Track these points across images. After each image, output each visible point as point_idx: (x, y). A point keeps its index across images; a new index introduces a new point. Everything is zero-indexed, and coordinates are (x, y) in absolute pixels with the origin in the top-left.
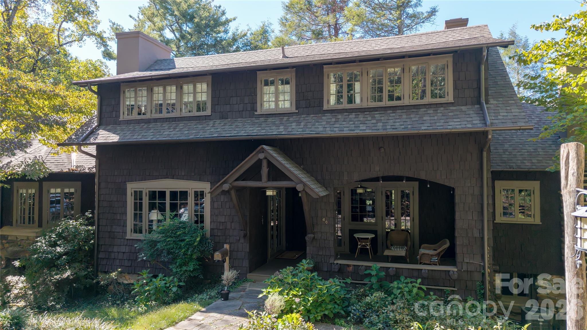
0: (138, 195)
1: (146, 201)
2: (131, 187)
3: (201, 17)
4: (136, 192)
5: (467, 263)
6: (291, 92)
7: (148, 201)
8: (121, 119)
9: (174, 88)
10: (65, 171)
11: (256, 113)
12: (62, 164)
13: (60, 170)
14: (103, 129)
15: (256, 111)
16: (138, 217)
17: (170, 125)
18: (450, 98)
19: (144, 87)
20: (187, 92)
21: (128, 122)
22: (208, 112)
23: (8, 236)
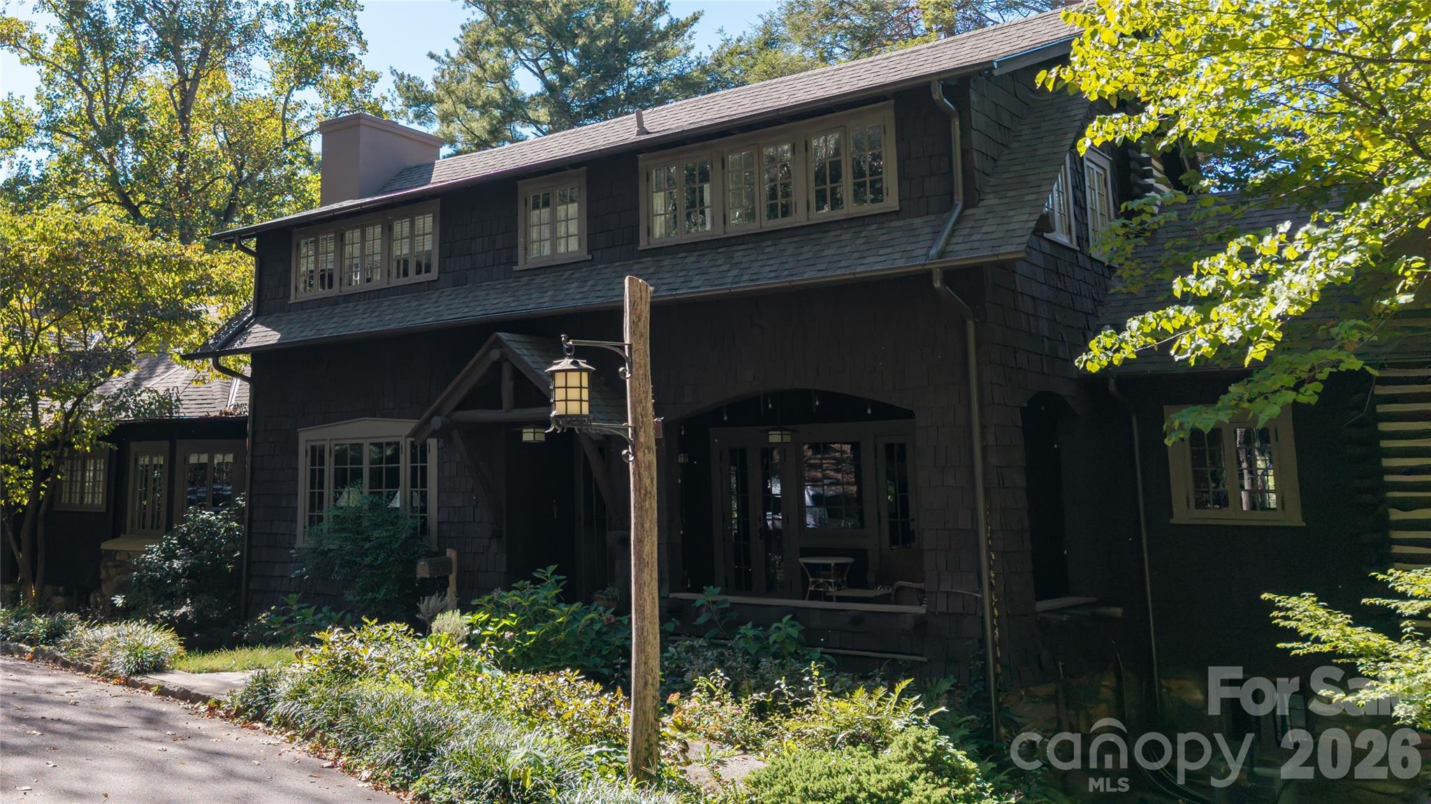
0: (317, 455)
1: (329, 467)
2: (307, 437)
3: (592, 32)
4: (313, 448)
5: (947, 592)
6: (579, 218)
7: (333, 467)
8: (292, 300)
9: (378, 230)
10: (212, 415)
11: (516, 268)
12: (209, 401)
13: (203, 414)
14: (262, 324)
15: (516, 263)
16: (316, 501)
17: (368, 306)
18: (891, 201)
19: (329, 233)
20: (399, 237)
21: (304, 306)
22: (433, 275)
23: (117, 551)
